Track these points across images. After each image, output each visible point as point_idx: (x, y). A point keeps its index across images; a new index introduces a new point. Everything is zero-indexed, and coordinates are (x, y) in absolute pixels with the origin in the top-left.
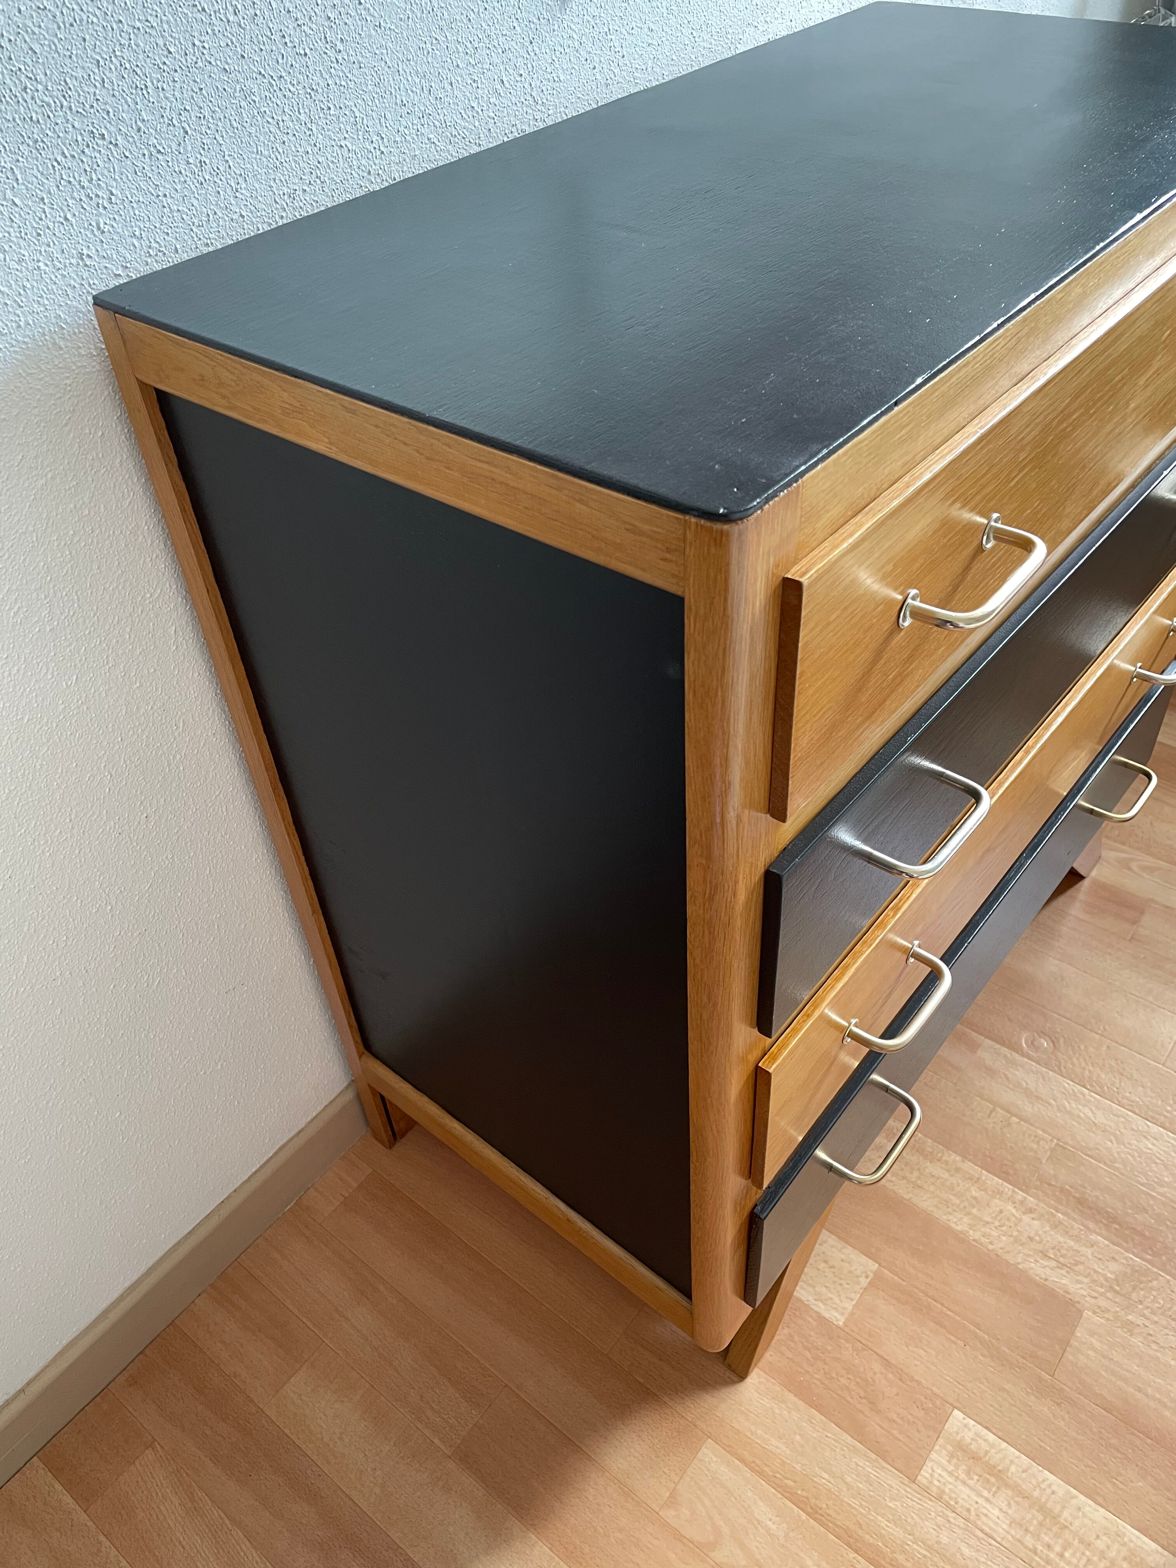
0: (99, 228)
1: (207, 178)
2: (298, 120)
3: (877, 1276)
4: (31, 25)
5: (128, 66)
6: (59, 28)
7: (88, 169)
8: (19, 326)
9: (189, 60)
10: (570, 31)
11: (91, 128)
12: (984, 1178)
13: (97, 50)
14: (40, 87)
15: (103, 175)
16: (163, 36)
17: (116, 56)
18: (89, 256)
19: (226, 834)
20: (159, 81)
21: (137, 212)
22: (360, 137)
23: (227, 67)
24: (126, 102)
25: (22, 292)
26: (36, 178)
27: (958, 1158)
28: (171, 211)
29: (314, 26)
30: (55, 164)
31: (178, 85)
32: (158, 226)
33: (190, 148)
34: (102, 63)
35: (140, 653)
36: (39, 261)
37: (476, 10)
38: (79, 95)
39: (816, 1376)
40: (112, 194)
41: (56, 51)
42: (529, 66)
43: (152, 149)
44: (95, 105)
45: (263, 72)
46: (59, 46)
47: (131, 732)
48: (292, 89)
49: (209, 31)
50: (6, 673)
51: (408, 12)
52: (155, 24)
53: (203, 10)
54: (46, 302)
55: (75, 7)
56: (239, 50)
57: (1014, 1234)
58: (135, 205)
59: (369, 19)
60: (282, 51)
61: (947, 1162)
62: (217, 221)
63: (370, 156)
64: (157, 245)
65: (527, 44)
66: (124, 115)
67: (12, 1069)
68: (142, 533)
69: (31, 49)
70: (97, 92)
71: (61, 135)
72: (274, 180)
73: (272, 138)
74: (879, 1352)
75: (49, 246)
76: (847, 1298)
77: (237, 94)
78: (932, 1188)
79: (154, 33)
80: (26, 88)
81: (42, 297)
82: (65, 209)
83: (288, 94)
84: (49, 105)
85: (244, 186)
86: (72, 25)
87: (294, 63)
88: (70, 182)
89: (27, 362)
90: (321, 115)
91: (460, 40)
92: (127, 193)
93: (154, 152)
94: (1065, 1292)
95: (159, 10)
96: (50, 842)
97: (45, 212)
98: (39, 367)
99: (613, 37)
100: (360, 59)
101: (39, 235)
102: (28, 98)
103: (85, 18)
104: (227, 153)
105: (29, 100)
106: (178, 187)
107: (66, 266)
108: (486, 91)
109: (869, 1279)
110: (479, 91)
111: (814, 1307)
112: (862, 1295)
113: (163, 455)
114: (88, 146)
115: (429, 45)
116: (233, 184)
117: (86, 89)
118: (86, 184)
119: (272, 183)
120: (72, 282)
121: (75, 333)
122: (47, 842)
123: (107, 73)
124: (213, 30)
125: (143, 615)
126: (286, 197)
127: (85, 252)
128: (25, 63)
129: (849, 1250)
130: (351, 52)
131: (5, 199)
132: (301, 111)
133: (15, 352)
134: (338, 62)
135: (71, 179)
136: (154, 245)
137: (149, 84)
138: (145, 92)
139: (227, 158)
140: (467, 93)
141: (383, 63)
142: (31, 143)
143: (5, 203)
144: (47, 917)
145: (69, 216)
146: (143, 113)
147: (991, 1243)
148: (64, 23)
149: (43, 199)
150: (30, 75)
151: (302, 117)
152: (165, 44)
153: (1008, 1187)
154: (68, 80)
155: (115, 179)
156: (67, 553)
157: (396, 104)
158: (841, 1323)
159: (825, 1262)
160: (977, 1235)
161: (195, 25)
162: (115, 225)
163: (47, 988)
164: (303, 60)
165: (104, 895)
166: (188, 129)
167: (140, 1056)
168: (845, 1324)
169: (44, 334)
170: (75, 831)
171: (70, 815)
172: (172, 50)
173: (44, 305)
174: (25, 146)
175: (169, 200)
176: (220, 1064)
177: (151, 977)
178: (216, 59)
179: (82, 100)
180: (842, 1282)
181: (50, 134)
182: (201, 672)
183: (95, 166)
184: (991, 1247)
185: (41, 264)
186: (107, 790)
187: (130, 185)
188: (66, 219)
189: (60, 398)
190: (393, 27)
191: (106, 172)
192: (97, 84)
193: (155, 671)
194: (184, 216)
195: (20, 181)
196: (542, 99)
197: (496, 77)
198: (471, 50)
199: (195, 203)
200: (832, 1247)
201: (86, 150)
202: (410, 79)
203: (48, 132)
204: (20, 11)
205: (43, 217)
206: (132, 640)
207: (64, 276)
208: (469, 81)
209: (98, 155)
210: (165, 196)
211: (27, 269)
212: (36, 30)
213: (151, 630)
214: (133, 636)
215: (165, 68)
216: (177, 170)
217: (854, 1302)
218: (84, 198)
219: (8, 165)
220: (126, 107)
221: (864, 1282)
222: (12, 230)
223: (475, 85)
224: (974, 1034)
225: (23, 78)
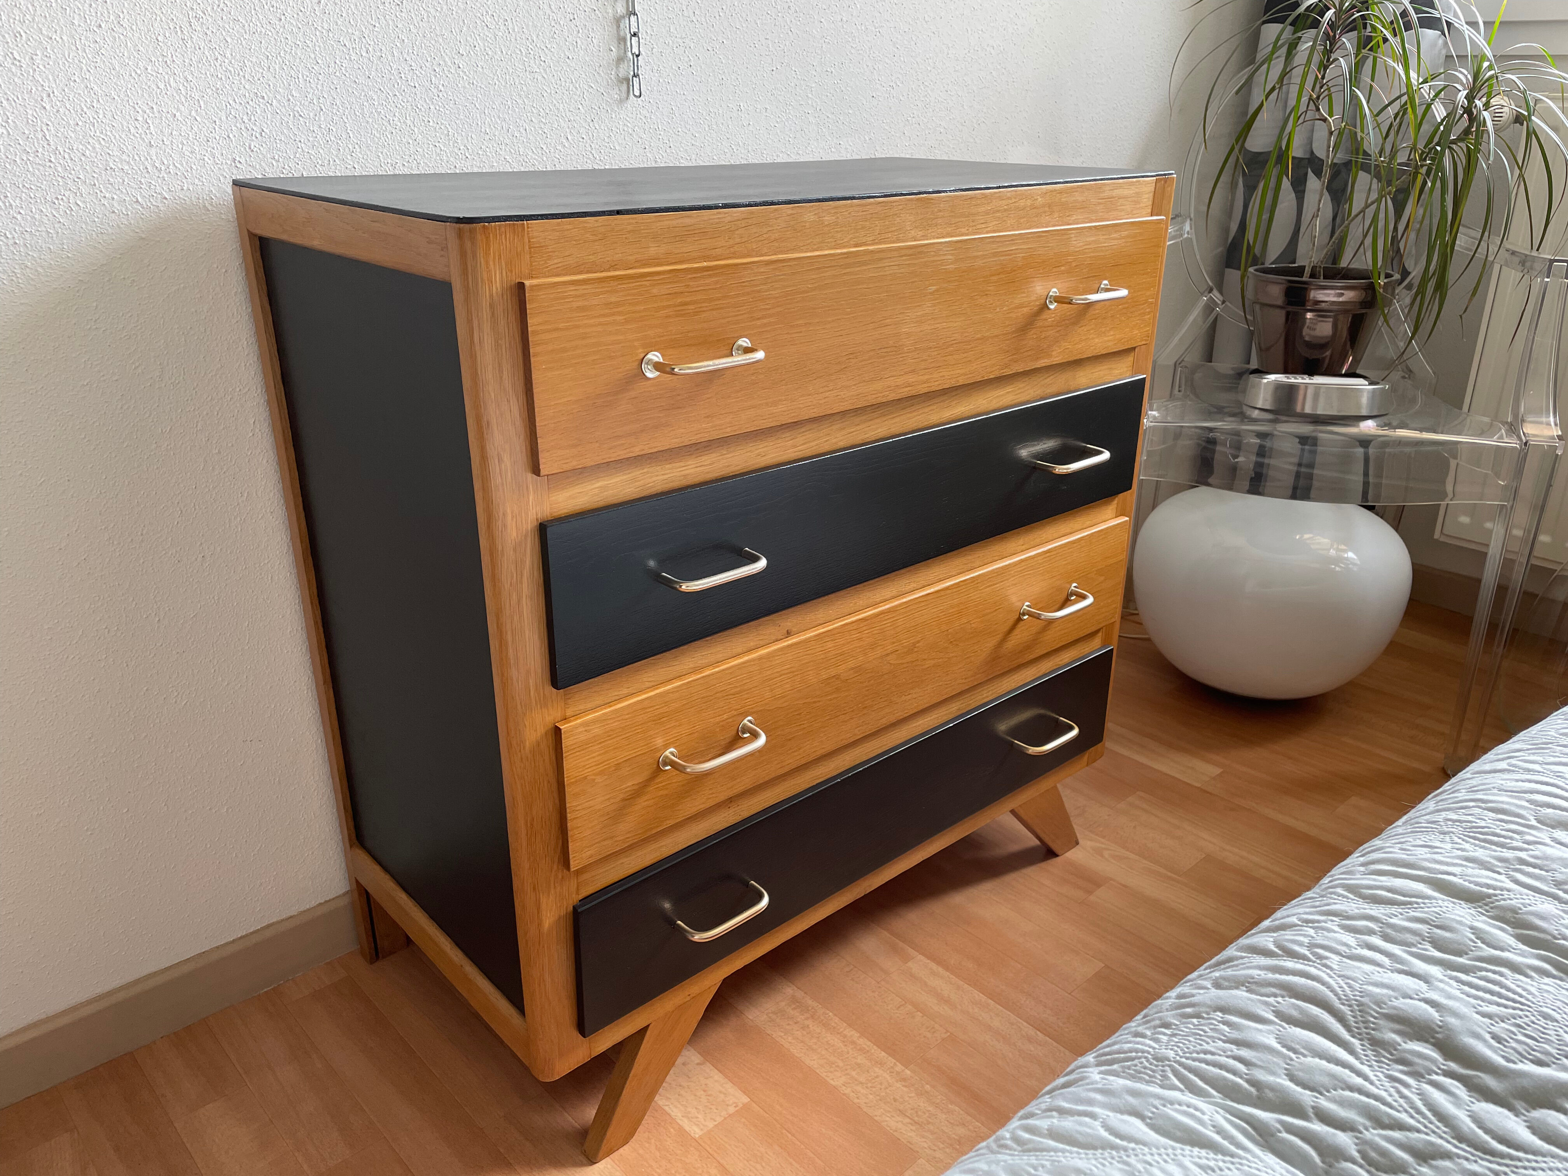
0: (250, 148)
1: (332, 139)
2: (404, 122)
3: (746, 1107)
4: (227, 27)
5: (287, 63)
6: (246, 33)
7: (250, 113)
8: (183, 189)
9: (331, 70)
10: (625, 121)
11: (256, 91)
12: (873, 1051)
13: (268, 50)
14: (226, 61)
15: (259, 118)
16: (314, 53)
17: (280, 56)
18: (240, 162)
19: (268, 599)
20: (307, 77)
21: (278, 146)
22: (451, 144)
23: (357, 80)
24: (283, 83)
25: (189, 170)
26: (214, 109)
27: (857, 1035)
28: (303, 151)
29: (423, 72)
30: (228, 104)
31: (320, 83)
32: (292, 157)
33: (322, 119)
34: (270, 57)
35: (224, 429)
36: (205, 155)
37: (549, 91)
38: (252, 71)
39: (658, 1170)
40: (263, 131)
41: (241, 44)
42: (590, 134)
43: (296, 113)
44: (261, 79)
45: (382, 89)
46: (244, 42)
47: (205, 485)
48: (402, 104)
49: (348, 58)
50: (119, 407)
51: (495, 80)
52: (310, 45)
53: (345, 45)
54: (204, 180)
55: (259, 24)
56: (367, 73)
57: (882, 1094)
58: (278, 141)
59: (465, 78)
60: (398, 81)
61: (845, 1036)
62: (335, 165)
63: (457, 157)
64: (289, 169)
65: (590, 121)
66: (280, 90)
67: (47, 722)
68: (242, 345)
69: (225, 39)
70: (264, 72)
71: (235, 90)
72: (382, 153)
73: (384, 128)
74: (722, 1161)
75: (214, 149)
76: (711, 1119)
77: (362, 97)
78: (823, 1052)
79: (308, 50)
80: (217, 59)
81: (202, 176)
82: (230, 131)
83: (399, 106)
84: (230, 71)
85: (358, 150)
86: (254, 33)
87: (406, 90)
88: (235, 117)
89: (184, 212)
90: (423, 124)
91: (535, 105)
92: (274, 133)
93: (297, 115)
94: (908, 1142)
95: (314, 38)
96: (122, 544)
97: (215, 129)
98: (191, 217)
99: (662, 133)
100: (456, 99)
101: (208, 141)
102: (218, 65)
103: (264, 31)
104: (349, 128)
105: (218, 67)
106: (311, 139)
107: (222, 163)
108: (554, 141)
109: (737, 1108)
110: (548, 140)
111: (679, 1121)
112: (725, 1119)
113: (258, 284)
114: (252, 100)
115: (509, 103)
116: (351, 147)
117: (257, 69)
118: (246, 121)
119: (380, 154)
120: (225, 174)
121: (220, 204)
122: (119, 544)
123: (273, 64)
124: (350, 58)
125: (232, 402)
126: (389, 165)
127: (238, 159)
128: (219, 46)
129: (729, 1085)
130: (450, 93)
131: (190, 115)
132: (408, 118)
133: (176, 203)
134: (438, 96)
135: (237, 116)
136: (286, 167)
137: (300, 76)
138: (297, 80)
139: (349, 131)
140: (538, 139)
141: (473, 106)
142: (214, 89)
143: (190, 117)
144: (106, 605)
145: (231, 136)
146: (293, 92)
147: (858, 1098)
148: (249, 31)
149: (215, 122)
150: (221, 53)
151: (408, 122)
152: (315, 58)
153: (891, 1061)
154: (246, 61)
155: (266, 123)
156: (183, 339)
157: (481, 131)
158: (697, 1136)
159: (704, 1091)
160: (848, 1091)
161: (337, 52)
162: (261, 149)
163: (91, 665)
164: (413, 90)
165: (155, 607)
166: (323, 108)
167: (156, 764)
168: (700, 1137)
169: (199, 199)
170: (143, 545)
171: (142, 530)
172: (319, 61)
173: (202, 182)
174: (210, 90)
175: (303, 145)
176: (226, 808)
177: (180, 696)
178: (350, 74)
179: (253, 74)
180: (712, 1107)
181: (228, 87)
182: (270, 461)
183: (254, 113)
184: (856, 1101)
185: (205, 157)
186: (176, 523)
187: (277, 129)
188: (228, 137)
189: (201, 240)
190: (483, 86)
191: (261, 118)
192: (265, 68)
193: (232, 446)
194: (312, 157)
195: (203, 108)
196: (600, 157)
197: (562, 135)
198: (542, 113)
199: (321, 151)
200: (716, 1081)
201: (250, 102)
202: (493, 119)
203: (227, 86)
204: (222, 19)
205: (213, 131)
206: (219, 417)
207: (219, 168)
208: (540, 132)
209: (258, 107)
210: (300, 141)
211: (196, 158)
212: (231, 31)
213: (235, 415)
214: (220, 414)
215: (313, 71)
216: (311, 129)
217: (716, 1123)
218: (243, 128)
219: (197, 98)
220: (282, 85)
221: (732, 1110)
222: (190, 133)
223: (545, 135)
224: (910, 950)
225: (217, 53)
